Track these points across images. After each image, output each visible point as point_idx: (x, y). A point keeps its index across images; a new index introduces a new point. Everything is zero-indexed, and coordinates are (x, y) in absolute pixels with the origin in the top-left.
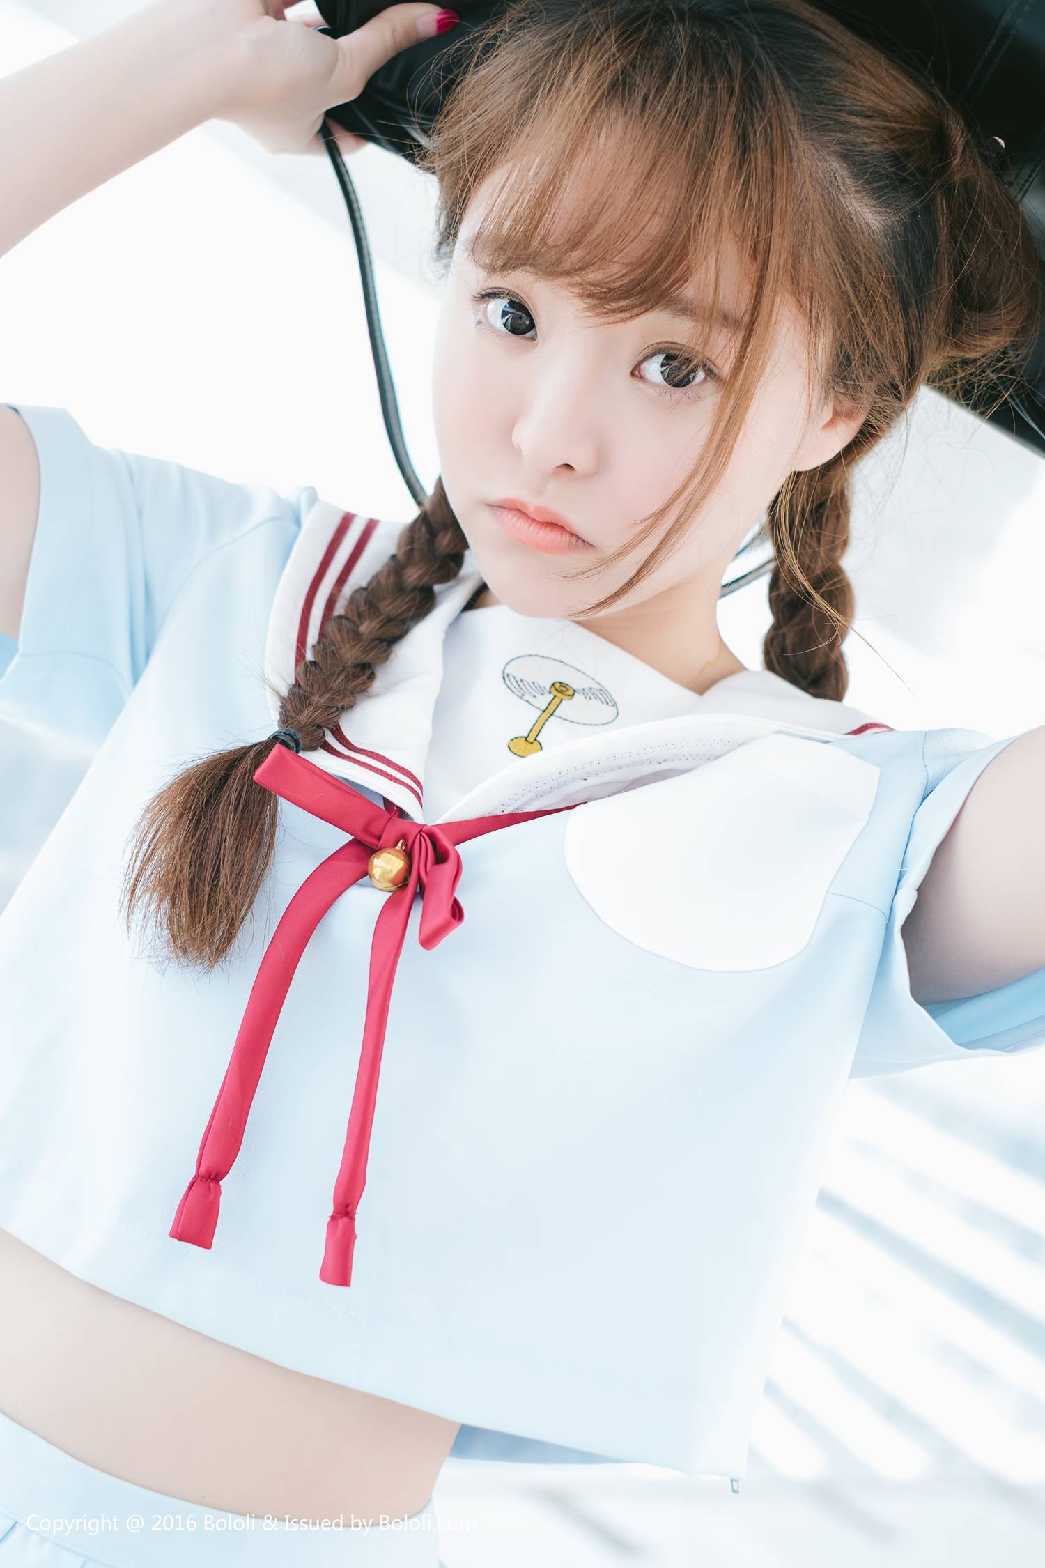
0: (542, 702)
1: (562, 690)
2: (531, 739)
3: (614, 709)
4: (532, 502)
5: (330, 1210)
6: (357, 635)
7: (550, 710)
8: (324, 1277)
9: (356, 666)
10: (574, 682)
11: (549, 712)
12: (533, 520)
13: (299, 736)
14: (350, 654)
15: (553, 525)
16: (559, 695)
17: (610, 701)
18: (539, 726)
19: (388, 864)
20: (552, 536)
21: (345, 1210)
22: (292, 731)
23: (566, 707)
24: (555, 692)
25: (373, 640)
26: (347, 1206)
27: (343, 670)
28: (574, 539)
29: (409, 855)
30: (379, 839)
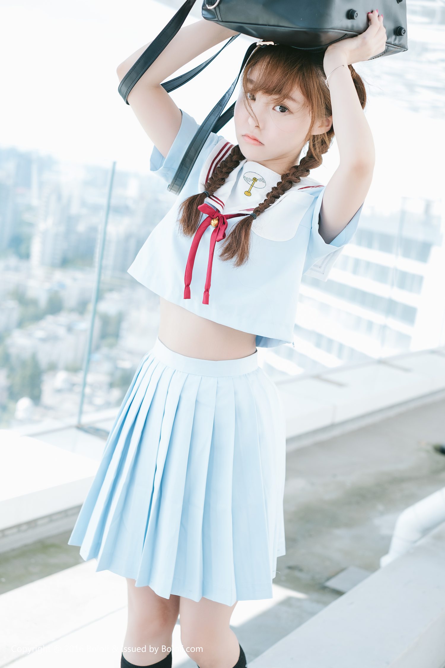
0: (251, 183)
1: (255, 179)
2: (249, 192)
3: (265, 183)
4: (251, 135)
5: (204, 290)
6: (222, 172)
7: (252, 185)
8: (203, 303)
9: (221, 179)
10: (258, 177)
11: (252, 186)
12: (251, 138)
13: (209, 193)
14: (220, 176)
15: (255, 140)
16: (254, 181)
17: (264, 182)
18: (250, 189)
19: (214, 222)
20: (256, 142)
21: (207, 290)
22: (207, 192)
23: (256, 184)
24: (254, 180)
25: (225, 173)
26: (207, 289)
27: (218, 180)
28: (260, 143)
29: (219, 220)
30: (213, 216)
